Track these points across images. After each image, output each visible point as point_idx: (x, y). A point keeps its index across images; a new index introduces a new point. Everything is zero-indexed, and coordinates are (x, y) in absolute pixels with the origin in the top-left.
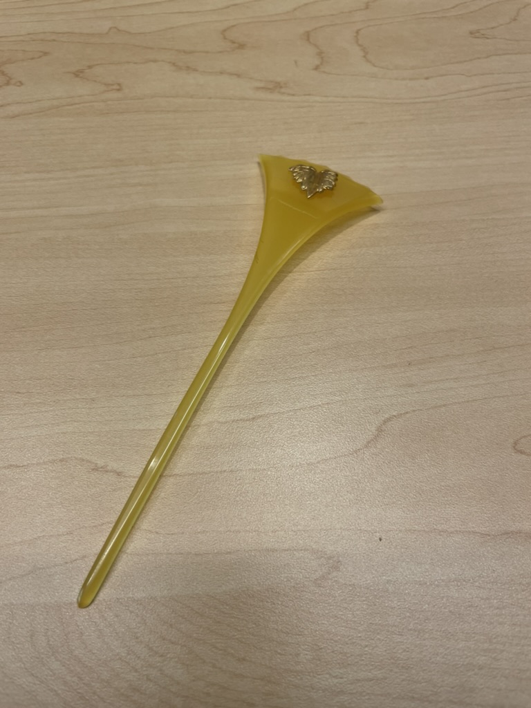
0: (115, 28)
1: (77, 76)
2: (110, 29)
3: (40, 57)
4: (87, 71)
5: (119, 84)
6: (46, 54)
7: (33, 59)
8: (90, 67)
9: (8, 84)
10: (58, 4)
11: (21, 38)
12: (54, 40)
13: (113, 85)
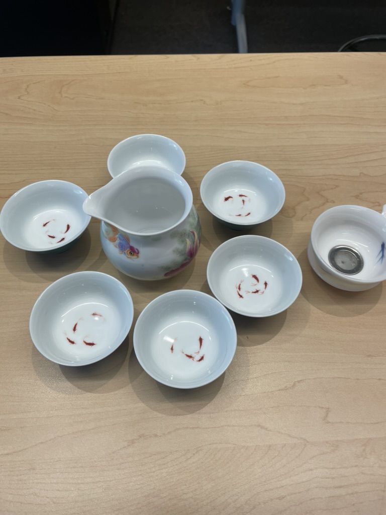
0: (362, 173)
1: (357, 198)
2: (360, 173)
3: (335, 188)
4: (361, 196)
5: (378, 203)
6: (337, 186)
7: (332, 189)
8: (361, 194)
9: (327, 202)
10: (329, 159)
11: (321, 177)
12: (337, 179)
13: (375, 203)
